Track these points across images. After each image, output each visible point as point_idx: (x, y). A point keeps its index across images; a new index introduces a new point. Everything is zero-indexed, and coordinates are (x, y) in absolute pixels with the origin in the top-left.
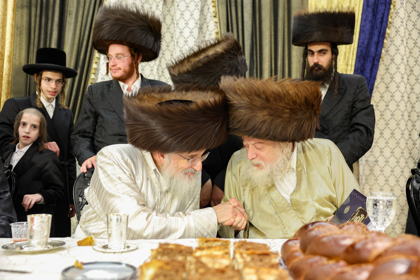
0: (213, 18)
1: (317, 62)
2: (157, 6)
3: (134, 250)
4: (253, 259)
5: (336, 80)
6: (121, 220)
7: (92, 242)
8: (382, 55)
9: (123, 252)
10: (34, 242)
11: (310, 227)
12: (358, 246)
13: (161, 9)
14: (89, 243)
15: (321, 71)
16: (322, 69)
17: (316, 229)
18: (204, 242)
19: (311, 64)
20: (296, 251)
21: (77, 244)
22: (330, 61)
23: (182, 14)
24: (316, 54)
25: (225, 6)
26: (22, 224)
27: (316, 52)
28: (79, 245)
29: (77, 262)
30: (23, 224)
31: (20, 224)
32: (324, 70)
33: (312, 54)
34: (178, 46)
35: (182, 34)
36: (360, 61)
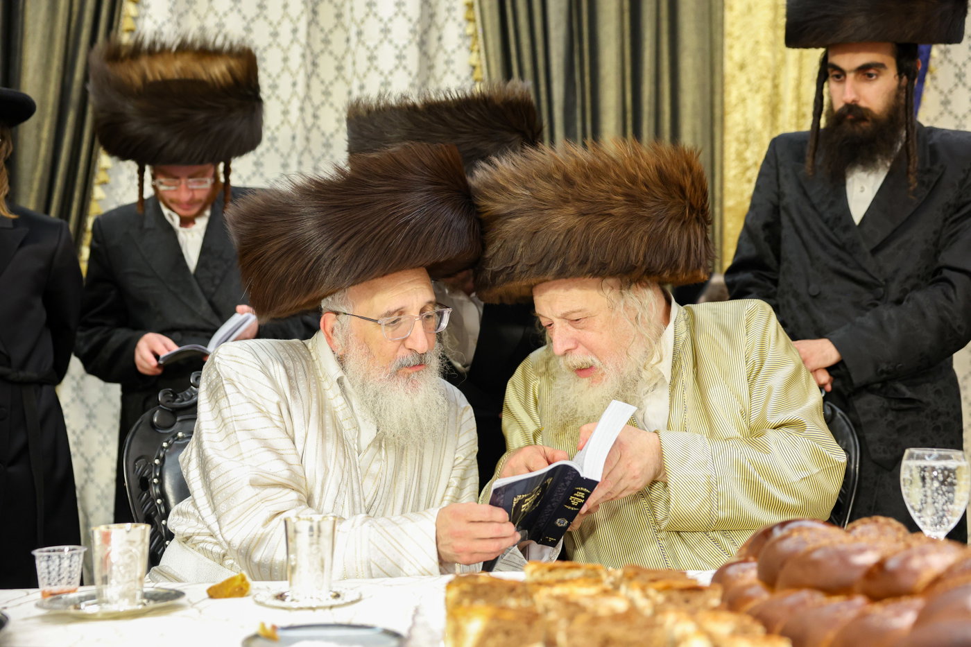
1: (854, 101)
3: (353, 602)
4: (669, 600)
5: (911, 149)
6: (319, 530)
7: (244, 587)
8: (933, 64)
9: (331, 607)
10: (111, 591)
11: (778, 533)
12: (892, 564)
14: (237, 590)
15: (864, 125)
16: (869, 118)
17: (795, 535)
18: (545, 570)
19: (838, 105)
20: (751, 586)
21: (206, 595)
22: (894, 94)
24: (850, 76)
26: (59, 551)
27: (851, 71)
28: (211, 597)
29: (263, 625)
30: (63, 551)
31: (54, 551)
32: (875, 120)
33: (838, 77)
34: (363, 44)
35: (374, 9)
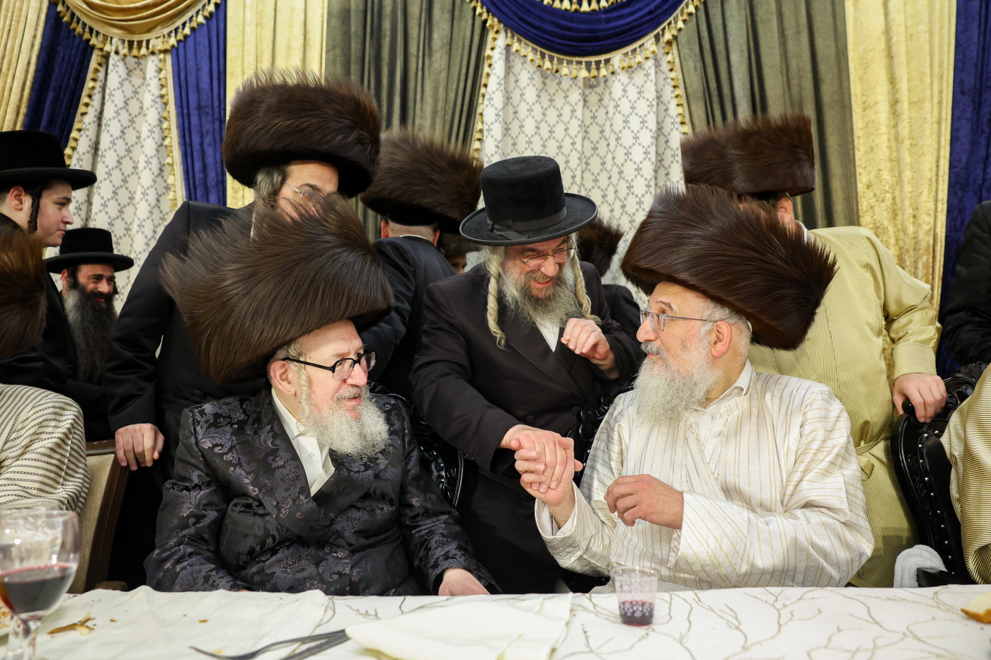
0: (678, 125)
2: (574, 111)
13: (580, 116)
23: (626, 122)
25: (702, 103)
36: (955, 193)
